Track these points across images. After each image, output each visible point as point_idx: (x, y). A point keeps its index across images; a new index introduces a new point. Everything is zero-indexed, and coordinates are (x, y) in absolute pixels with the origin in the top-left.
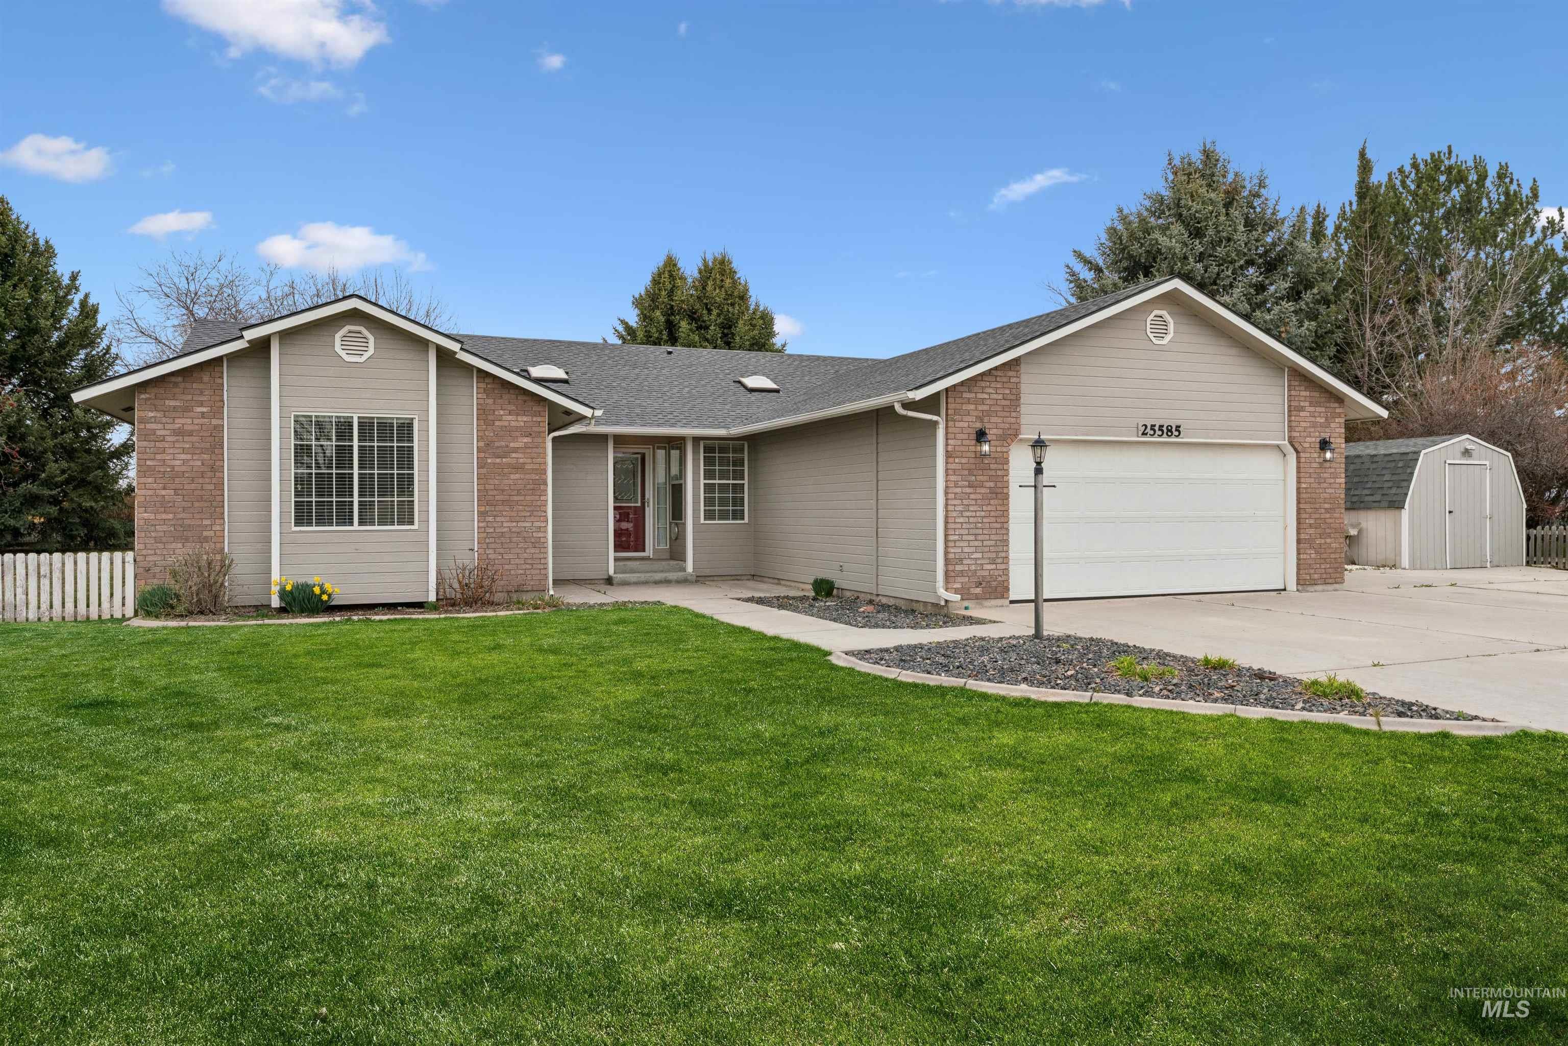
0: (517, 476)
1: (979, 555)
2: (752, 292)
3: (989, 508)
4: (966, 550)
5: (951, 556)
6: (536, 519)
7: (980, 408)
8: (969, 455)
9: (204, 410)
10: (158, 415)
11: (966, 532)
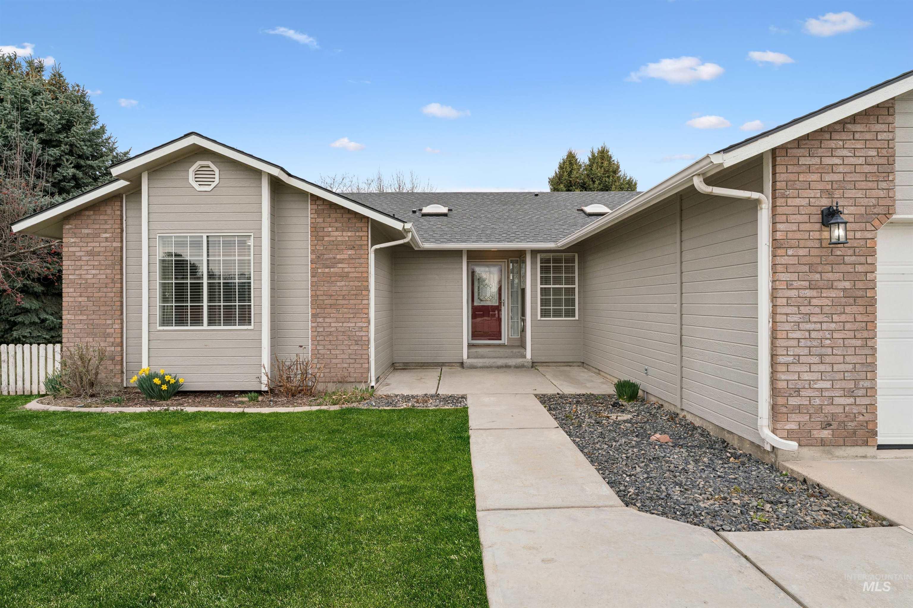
0: (343, 283)
1: (828, 385)
2: (621, 168)
3: (843, 318)
4: (805, 376)
5: (781, 385)
6: (360, 320)
7: (828, 177)
8: (810, 244)
9: (108, 235)
10: (77, 241)
11: (806, 351)
